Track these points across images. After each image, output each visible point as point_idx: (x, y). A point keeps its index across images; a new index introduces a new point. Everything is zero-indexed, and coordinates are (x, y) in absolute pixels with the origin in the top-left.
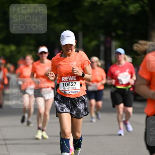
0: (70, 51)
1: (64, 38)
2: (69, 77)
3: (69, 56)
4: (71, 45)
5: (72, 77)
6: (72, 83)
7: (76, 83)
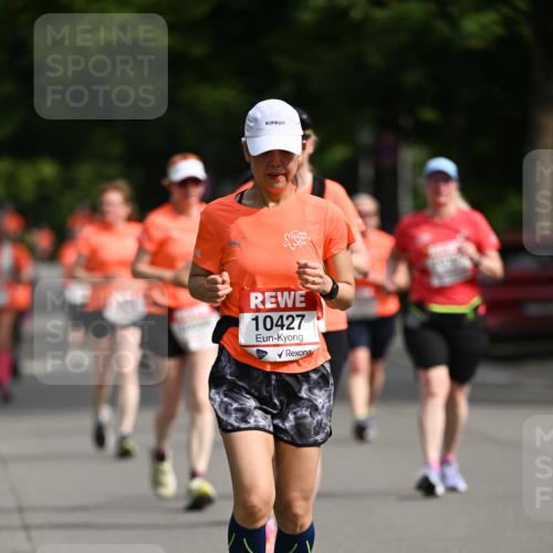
0: (282, 178)
1: (259, 130)
2: (279, 294)
3: (277, 201)
4: (286, 156)
5: (292, 293)
6: (290, 319)
7: (303, 316)
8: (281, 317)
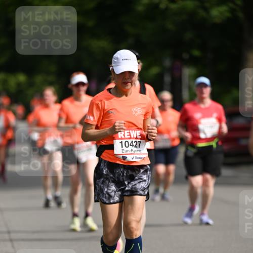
2: (131, 131)
5: (136, 132)
7: (140, 142)
8: (132, 141)
